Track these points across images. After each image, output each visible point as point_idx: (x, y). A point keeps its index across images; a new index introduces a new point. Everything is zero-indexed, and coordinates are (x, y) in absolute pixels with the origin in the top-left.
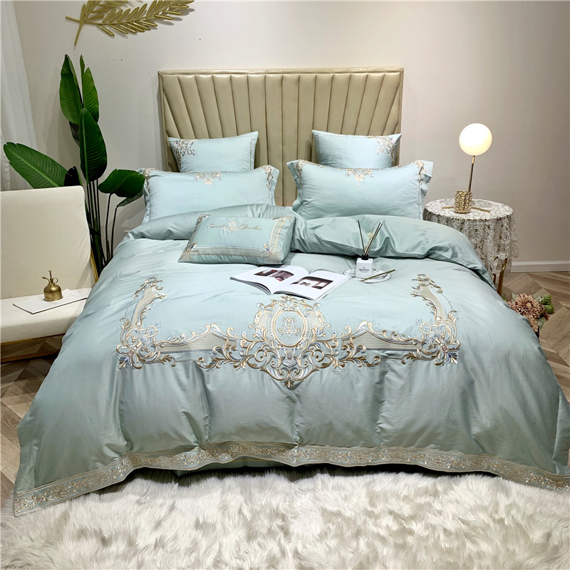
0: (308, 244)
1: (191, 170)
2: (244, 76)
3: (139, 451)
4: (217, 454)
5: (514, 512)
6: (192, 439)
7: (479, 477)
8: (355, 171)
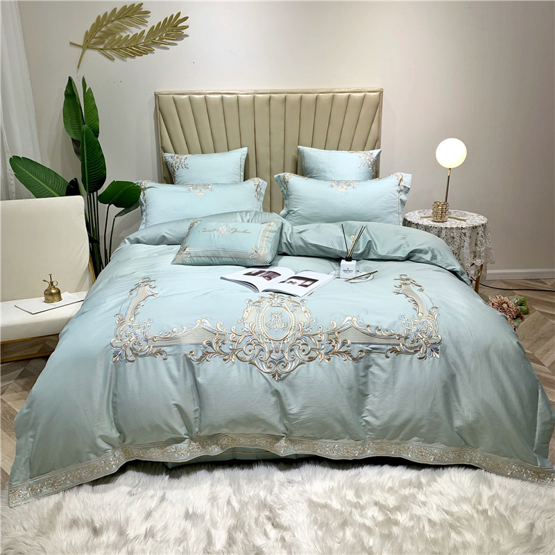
0: (294, 248)
1: (185, 182)
2: (234, 96)
3: (131, 444)
4: (207, 447)
5: (497, 503)
6: (183, 431)
7: (461, 470)
8: (338, 182)
